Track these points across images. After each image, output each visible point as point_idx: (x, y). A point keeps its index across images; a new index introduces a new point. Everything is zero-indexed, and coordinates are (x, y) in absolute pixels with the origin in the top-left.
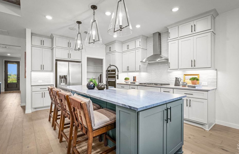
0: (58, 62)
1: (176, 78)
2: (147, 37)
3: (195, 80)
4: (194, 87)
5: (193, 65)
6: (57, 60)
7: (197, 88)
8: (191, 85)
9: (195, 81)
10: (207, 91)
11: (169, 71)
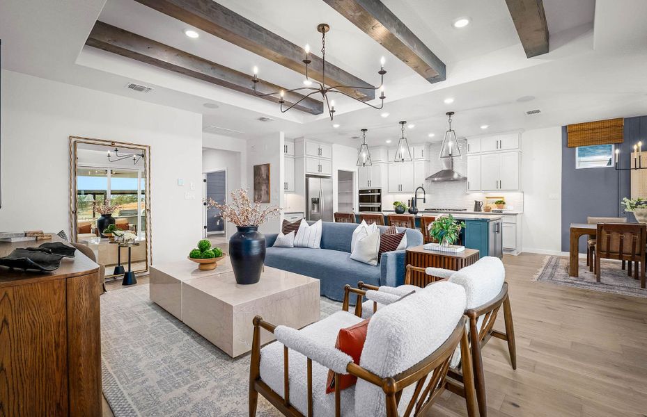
0: (310, 179)
1: (476, 202)
2: (431, 144)
3: (501, 203)
4: (501, 212)
5: (499, 186)
6: (308, 176)
7: (503, 212)
8: (496, 209)
9: (501, 205)
10: (516, 214)
11: (468, 192)
